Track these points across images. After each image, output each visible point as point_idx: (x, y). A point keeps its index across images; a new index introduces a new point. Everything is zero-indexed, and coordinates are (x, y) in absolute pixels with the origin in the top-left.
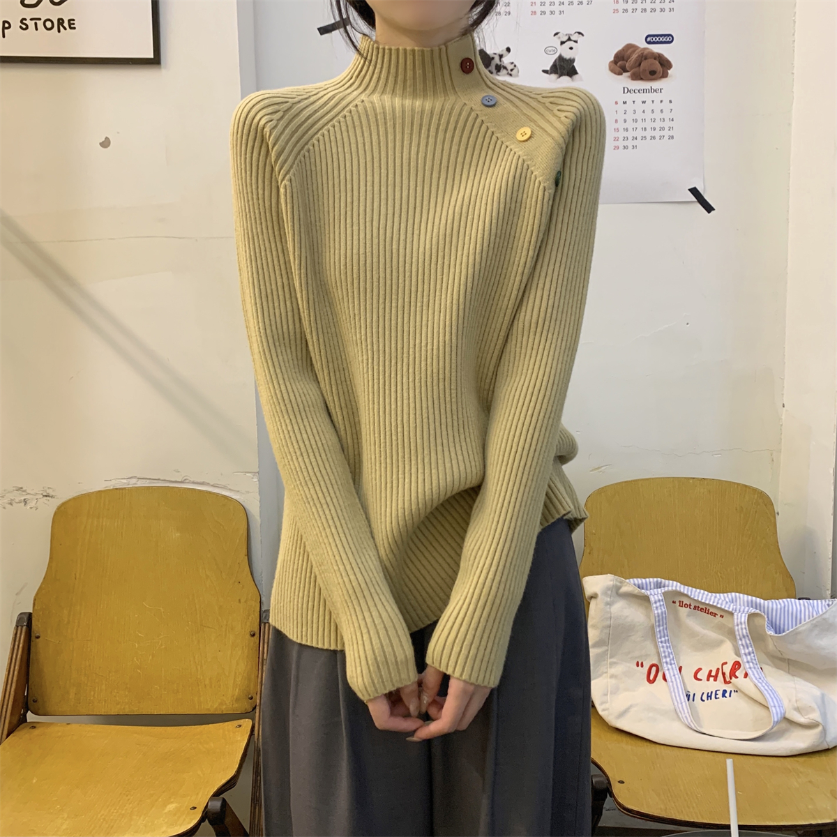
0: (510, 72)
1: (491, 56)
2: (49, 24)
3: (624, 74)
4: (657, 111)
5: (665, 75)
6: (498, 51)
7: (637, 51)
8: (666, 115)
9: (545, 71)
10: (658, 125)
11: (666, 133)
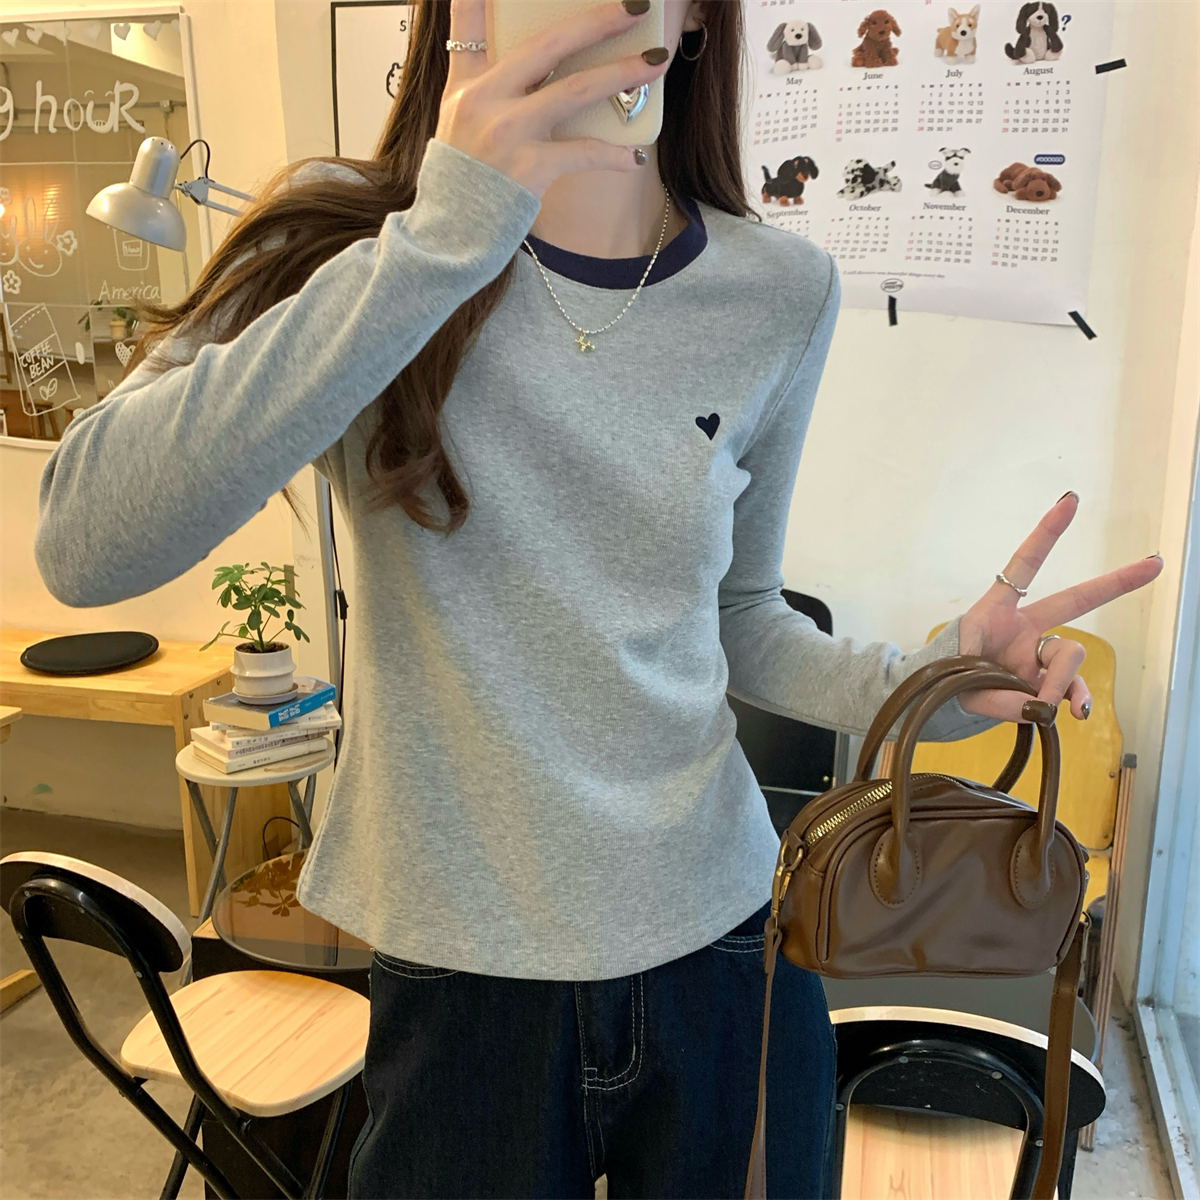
1: (876, 170)
3: (1010, 193)
4: (1042, 232)
5: (1052, 197)
6: (883, 165)
7: (1025, 171)
8: (1051, 237)
9: (928, 186)
10: (1041, 246)
11: (1049, 255)
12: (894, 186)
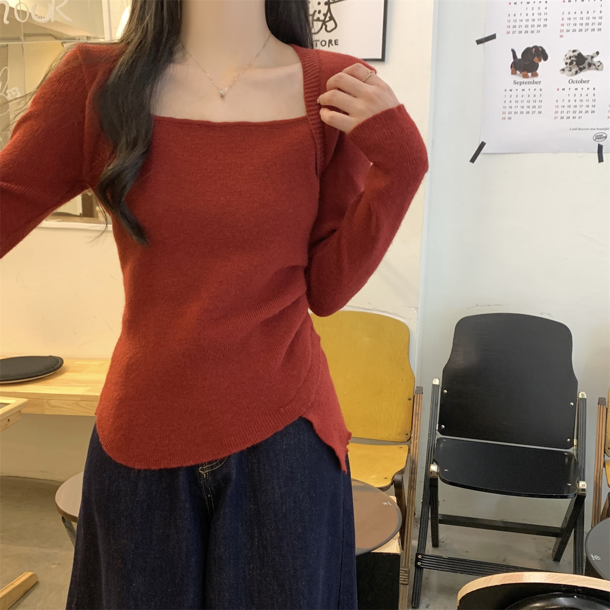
0: (597, 67)
1: (586, 57)
2: (323, 43)
6: (591, 54)
12: (599, 67)
